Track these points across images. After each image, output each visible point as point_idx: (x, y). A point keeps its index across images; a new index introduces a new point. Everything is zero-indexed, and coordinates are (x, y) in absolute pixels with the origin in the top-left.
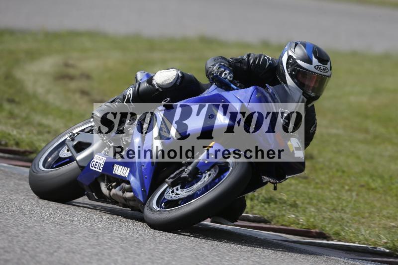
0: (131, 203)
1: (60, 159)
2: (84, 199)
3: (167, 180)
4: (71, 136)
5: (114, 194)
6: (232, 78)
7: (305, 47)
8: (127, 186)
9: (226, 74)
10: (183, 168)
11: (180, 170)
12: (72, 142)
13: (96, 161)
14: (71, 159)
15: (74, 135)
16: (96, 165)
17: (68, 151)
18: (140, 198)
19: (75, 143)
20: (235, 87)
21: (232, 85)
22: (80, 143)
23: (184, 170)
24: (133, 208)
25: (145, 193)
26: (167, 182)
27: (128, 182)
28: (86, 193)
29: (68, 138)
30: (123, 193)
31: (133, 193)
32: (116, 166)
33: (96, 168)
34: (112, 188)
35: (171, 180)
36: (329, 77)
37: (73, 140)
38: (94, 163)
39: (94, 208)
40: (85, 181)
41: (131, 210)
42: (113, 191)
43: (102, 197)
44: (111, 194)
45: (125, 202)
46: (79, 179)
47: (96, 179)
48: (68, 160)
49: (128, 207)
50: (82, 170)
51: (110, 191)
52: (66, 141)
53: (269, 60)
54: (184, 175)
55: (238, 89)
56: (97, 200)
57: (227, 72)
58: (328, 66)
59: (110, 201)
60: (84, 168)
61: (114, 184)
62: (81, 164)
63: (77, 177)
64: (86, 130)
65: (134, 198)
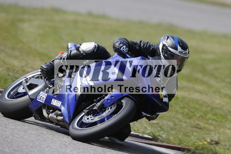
0: (61, 123)
1: (18, 93)
2: (32, 119)
3: (84, 110)
4: (25, 80)
5: (51, 117)
6: (127, 51)
7: (173, 39)
8: (59, 112)
9: (124, 48)
10: (95, 104)
11: (93, 105)
12: (26, 83)
13: (41, 96)
14: (25, 94)
15: (27, 79)
16: (41, 98)
17: (23, 88)
18: (67, 120)
19: (28, 84)
20: (129, 56)
21: (127, 55)
22: (31, 84)
23: (95, 105)
24: (62, 126)
25: (70, 118)
26: (84, 112)
27: (60, 110)
28: (33, 115)
29: (24, 81)
30: (57, 116)
31: (62, 117)
32: (53, 100)
33: (41, 100)
34: (50, 113)
35: (87, 111)
36: (187, 58)
37: (27, 82)
38: (39, 97)
39: (37, 124)
40: (34, 108)
41: (61, 127)
42: (51, 115)
43: (43, 118)
44: (49, 117)
45: (58, 123)
46: (29, 106)
47: (40, 107)
48: (23, 94)
49: (59, 125)
50: (32, 101)
51: (49, 115)
52: (23, 82)
53: (152, 46)
54: (95, 108)
55: (131, 58)
56: (40, 120)
57: (124, 47)
58: (187, 52)
59: (48, 121)
60: (33, 100)
61: (51, 111)
62: (31, 97)
63: (29, 105)
64: (35, 77)
65: (63, 120)
